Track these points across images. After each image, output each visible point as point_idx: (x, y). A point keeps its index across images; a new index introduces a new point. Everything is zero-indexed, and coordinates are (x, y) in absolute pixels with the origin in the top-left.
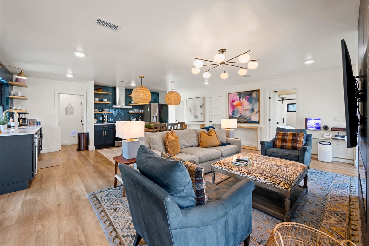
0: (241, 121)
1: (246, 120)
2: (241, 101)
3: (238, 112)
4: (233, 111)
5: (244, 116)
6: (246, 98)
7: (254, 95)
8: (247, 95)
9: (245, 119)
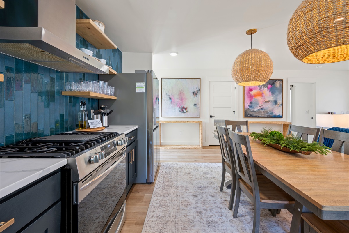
0: (262, 115)
1: (268, 114)
2: (261, 91)
3: (258, 104)
4: (251, 103)
5: (265, 110)
6: (268, 87)
7: (277, 84)
8: (270, 84)
9: (267, 112)
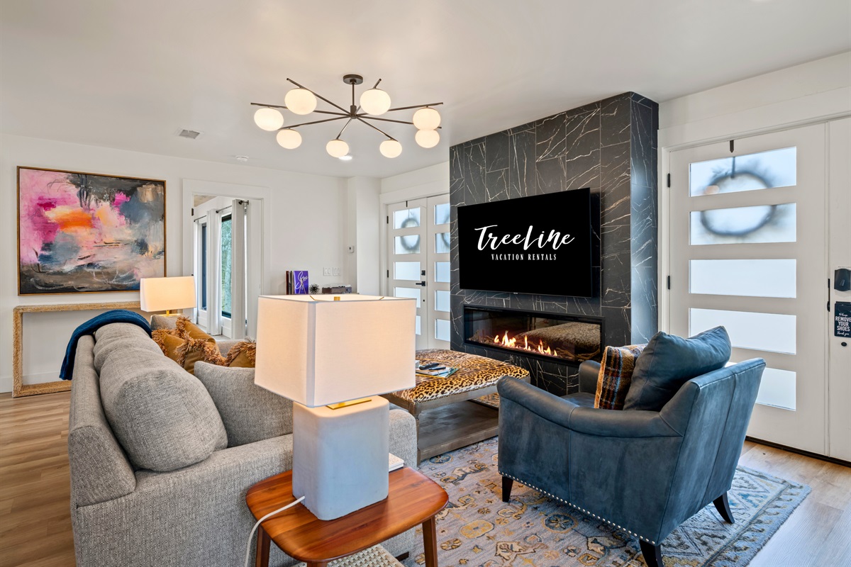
0: (92, 283)
1: (114, 282)
2: (90, 210)
3: (75, 249)
4: (47, 246)
5: (104, 268)
6: (113, 201)
7: (147, 195)
8: (120, 191)
9: (111, 275)
